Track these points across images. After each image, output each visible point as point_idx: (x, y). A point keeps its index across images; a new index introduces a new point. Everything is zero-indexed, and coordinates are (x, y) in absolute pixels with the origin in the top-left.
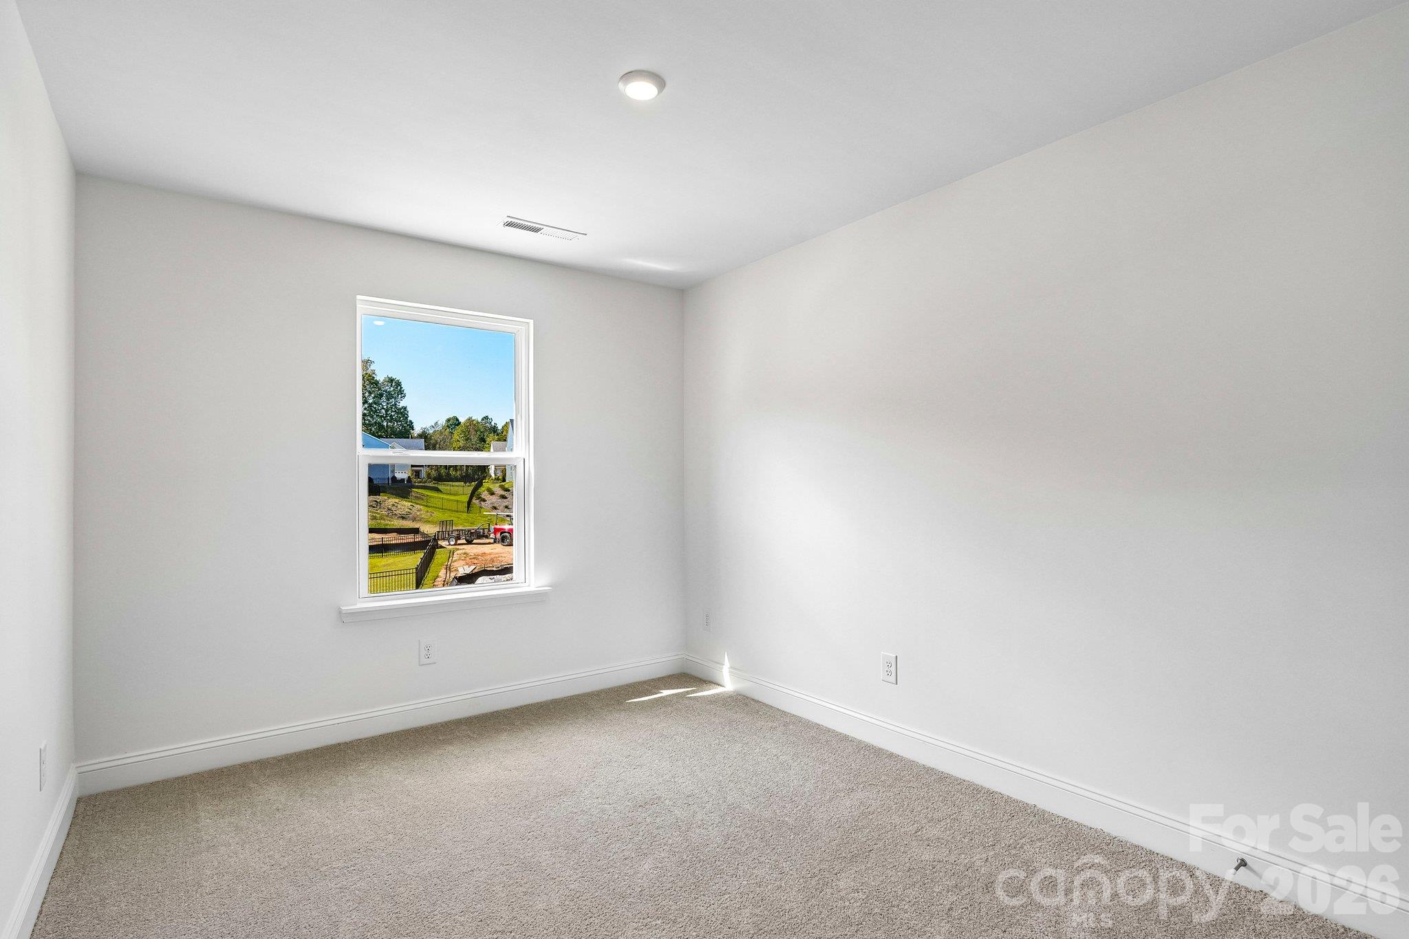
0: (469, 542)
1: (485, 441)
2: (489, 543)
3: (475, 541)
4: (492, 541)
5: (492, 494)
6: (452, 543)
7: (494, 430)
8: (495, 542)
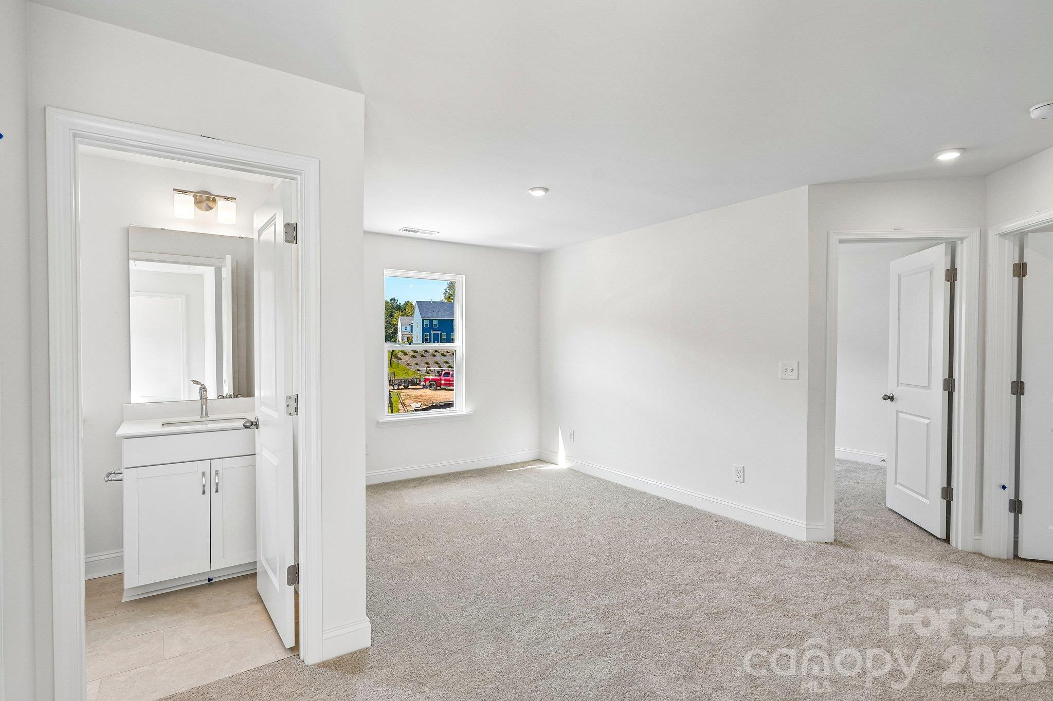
0: (406, 388)
1: (393, 316)
2: (420, 389)
3: (410, 387)
4: (422, 387)
5: (406, 354)
6: (396, 388)
7: (399, 308)
8: (423, 388)
